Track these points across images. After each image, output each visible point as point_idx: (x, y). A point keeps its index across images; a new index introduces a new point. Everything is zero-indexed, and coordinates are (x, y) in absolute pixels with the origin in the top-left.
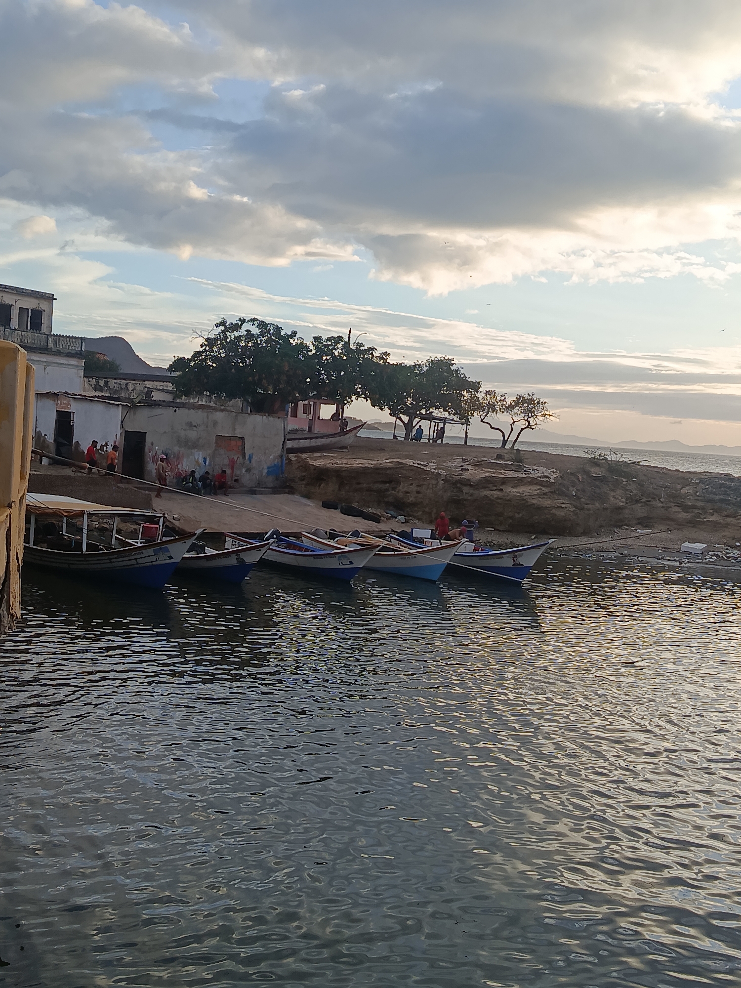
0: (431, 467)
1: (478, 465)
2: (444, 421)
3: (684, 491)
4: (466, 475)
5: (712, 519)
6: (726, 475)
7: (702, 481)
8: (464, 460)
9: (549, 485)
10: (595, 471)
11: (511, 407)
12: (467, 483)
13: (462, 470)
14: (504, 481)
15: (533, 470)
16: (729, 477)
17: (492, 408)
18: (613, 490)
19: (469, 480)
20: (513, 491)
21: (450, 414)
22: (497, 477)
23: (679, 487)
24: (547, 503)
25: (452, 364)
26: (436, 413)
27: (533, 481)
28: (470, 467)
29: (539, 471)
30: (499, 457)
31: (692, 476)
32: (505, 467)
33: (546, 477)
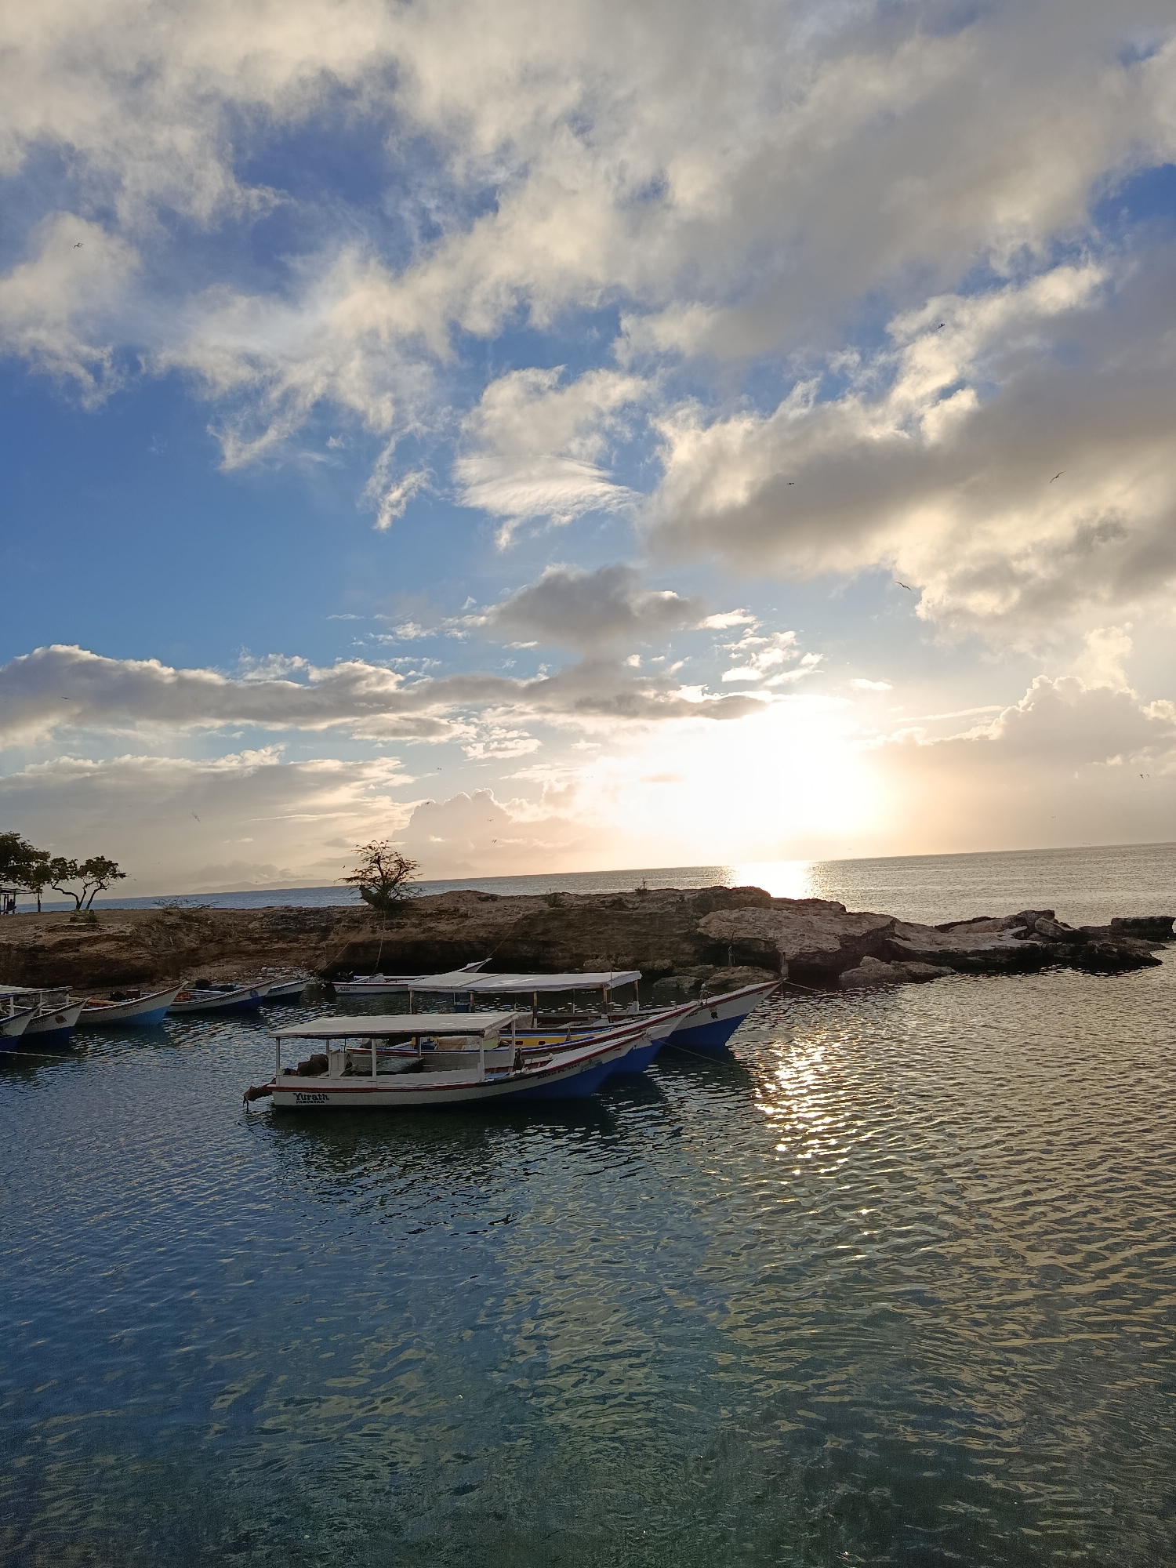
1: (52, 930)
2: (15, 892)
3: (250, 926)
4: (40, 942)
5: (277, 946)
7: (265, 916)
8: (36, 928)
9: (125, 939)
10: (169, 920)
11: (81, 873)
12: (42, 948)
13: (35, 937)
14: (80, 942)
15: (109, 927)
16: (289, 909)
17: (62, 876)
18: (187, 935)
19: (43, 946)
20: (86, 949)
21: (20, 885)
22: (72, 940)
23: (246, 923)
24: (125, 955)
25: (17, 839)
26: (5, 885)
27: (110, 938)
28: (43, 934)
29: (113, 928)
30: (73, 920)
31: (256, 912)
32: (79, 928)
33: (122, 932)
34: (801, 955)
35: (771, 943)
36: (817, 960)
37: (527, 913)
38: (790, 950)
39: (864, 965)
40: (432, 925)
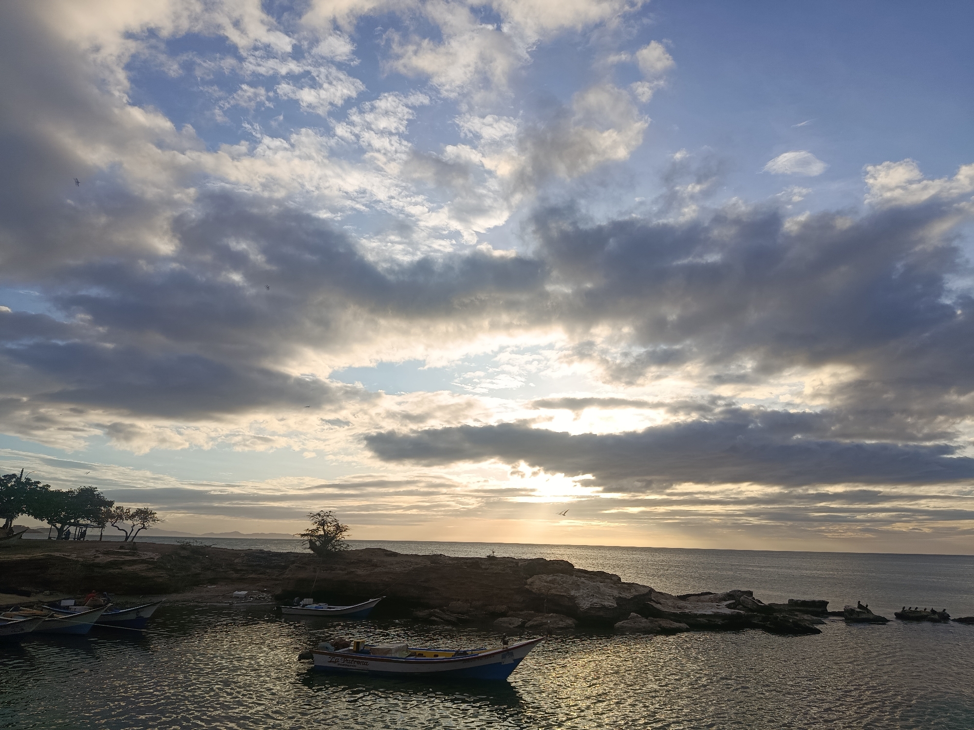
0: (73, 556)
1: (107, 553)
2: (87, 526)
3: (235, 561)
4: (97, 560)
5: (251, 576)
6: (260, 550)
7: (246, 555)
8: (97, 551)
9: (153, 563)
10: (184, 553)
11: (132, 517)
12: (98, 565)
13: (95, 557)
14: (124, 563)
15: (144, 554)
16: (262, 551)
17: (120, 517)
18: (193, 564)
19: (99, 563)
20: (128, 568)
21: (91, 522)
22: (118, 561)
23: (233, 559)
24: (151, 574)
25: (95, 491)
26: (82, 521)
27: (143, 562)
28: (100, 555)
29: (147, 555)
30: (122, 548)
31: (241, 552)
32: (125, 554)
33: (151, 558)
34: (590, 608)
35: (573, 598)
36: (601, 613)
37: (416, 566)
38: (585, 604)
39: (631, 618)
40: (354, 570)
